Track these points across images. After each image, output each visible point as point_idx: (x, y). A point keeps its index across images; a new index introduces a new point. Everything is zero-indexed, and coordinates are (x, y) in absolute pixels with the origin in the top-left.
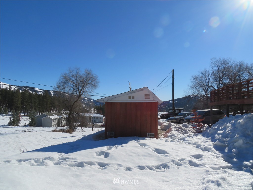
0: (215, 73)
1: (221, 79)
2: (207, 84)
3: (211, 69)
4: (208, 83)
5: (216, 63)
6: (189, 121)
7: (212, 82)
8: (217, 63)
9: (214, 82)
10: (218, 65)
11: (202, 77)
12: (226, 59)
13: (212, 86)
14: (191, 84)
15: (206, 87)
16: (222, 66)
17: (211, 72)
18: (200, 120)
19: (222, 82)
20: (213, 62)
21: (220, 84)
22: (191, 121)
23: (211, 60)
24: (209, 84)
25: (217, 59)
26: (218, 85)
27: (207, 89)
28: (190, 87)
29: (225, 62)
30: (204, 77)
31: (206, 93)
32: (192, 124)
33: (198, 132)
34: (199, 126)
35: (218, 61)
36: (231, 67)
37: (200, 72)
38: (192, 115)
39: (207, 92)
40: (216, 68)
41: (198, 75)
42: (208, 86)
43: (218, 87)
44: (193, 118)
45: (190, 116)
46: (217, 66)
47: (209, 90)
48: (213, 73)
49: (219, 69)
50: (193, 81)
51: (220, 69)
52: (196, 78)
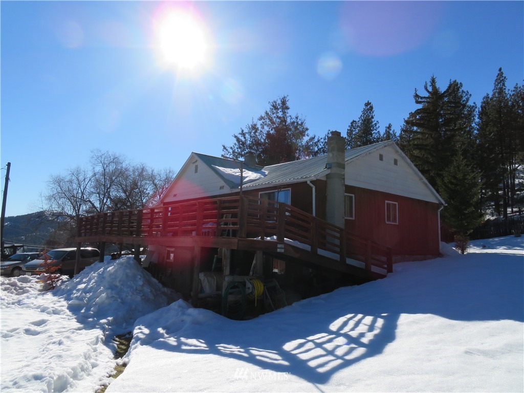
0: (97, 176)
1: (108, 189)
2: (80, 195)
3: (91, 168)
4: (83, 193)
5: (100, 158)
6: (33, 270)
7: (91, 193)
8: (102, 159)
9: (95, 193)
10: (105, 163)
11: (71, 182)
12: (117, 155)
13: (90, 201)
14: (47, 192)
15: (76, 201)
16: (110, 167)
17: (90, 174)
18: (53, 269)
19: (109, 194)
20: (94, 156)
21: (105, 199)
22: (37, 270)
23: (92, 152)
24: (85, 197)
25: (103, 153)
26: (101, 201)
27: (80, 205)
28: (43, 198)
29: (115, 160)
30: (75, 181)
31: (76, 212)
32: (38, 276)
33: (49, 288)
34: (50, 278)
35: (103, 157)
36: (127, 170)
37: (68, 170)
38: (40, 259)
39: (79, 212)
40: (99, 169)
41: (64, 176)
42: (81, 199)
43: (100, 204)
44: (40, 266)
45: (36, 261)
46: (101, 164)
47: (84, 207)
48: (93, 176)
49: (105, 170)
50: (53, 186)
51: (107, 170)
52: (59, 181)
